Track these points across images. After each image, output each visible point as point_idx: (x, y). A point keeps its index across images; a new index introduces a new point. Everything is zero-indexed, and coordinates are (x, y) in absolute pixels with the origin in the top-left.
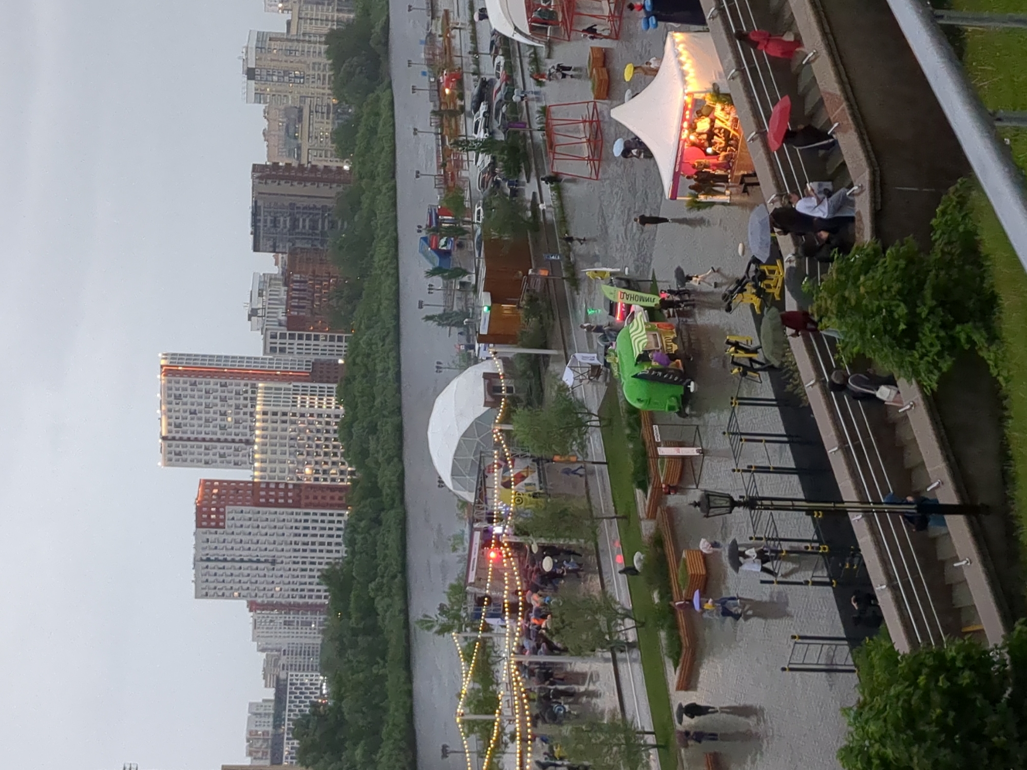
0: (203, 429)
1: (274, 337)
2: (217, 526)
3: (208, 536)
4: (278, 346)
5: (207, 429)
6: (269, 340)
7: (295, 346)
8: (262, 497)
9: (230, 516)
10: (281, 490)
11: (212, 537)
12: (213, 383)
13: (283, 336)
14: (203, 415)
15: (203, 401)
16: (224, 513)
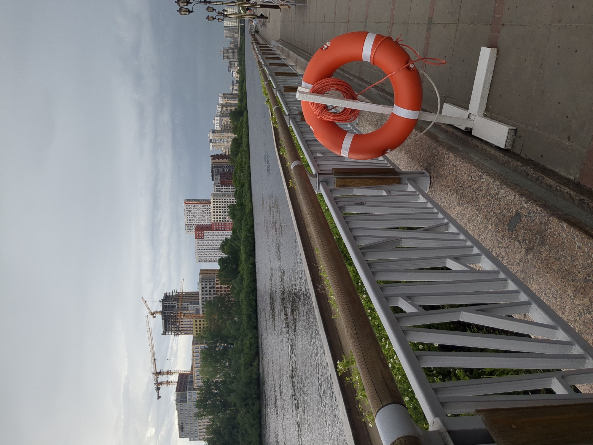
0: (198, 221)
2: (201, 238)
3: (199, 241)
4: (218, 189)
7: (223, 189)
8: (215, 228)
9: (204, 234)
10: (220, 225)
11: (200, 242)
12: (200, 206)
13: (219, 186)
14: (197, 217)
15: (197, 212)
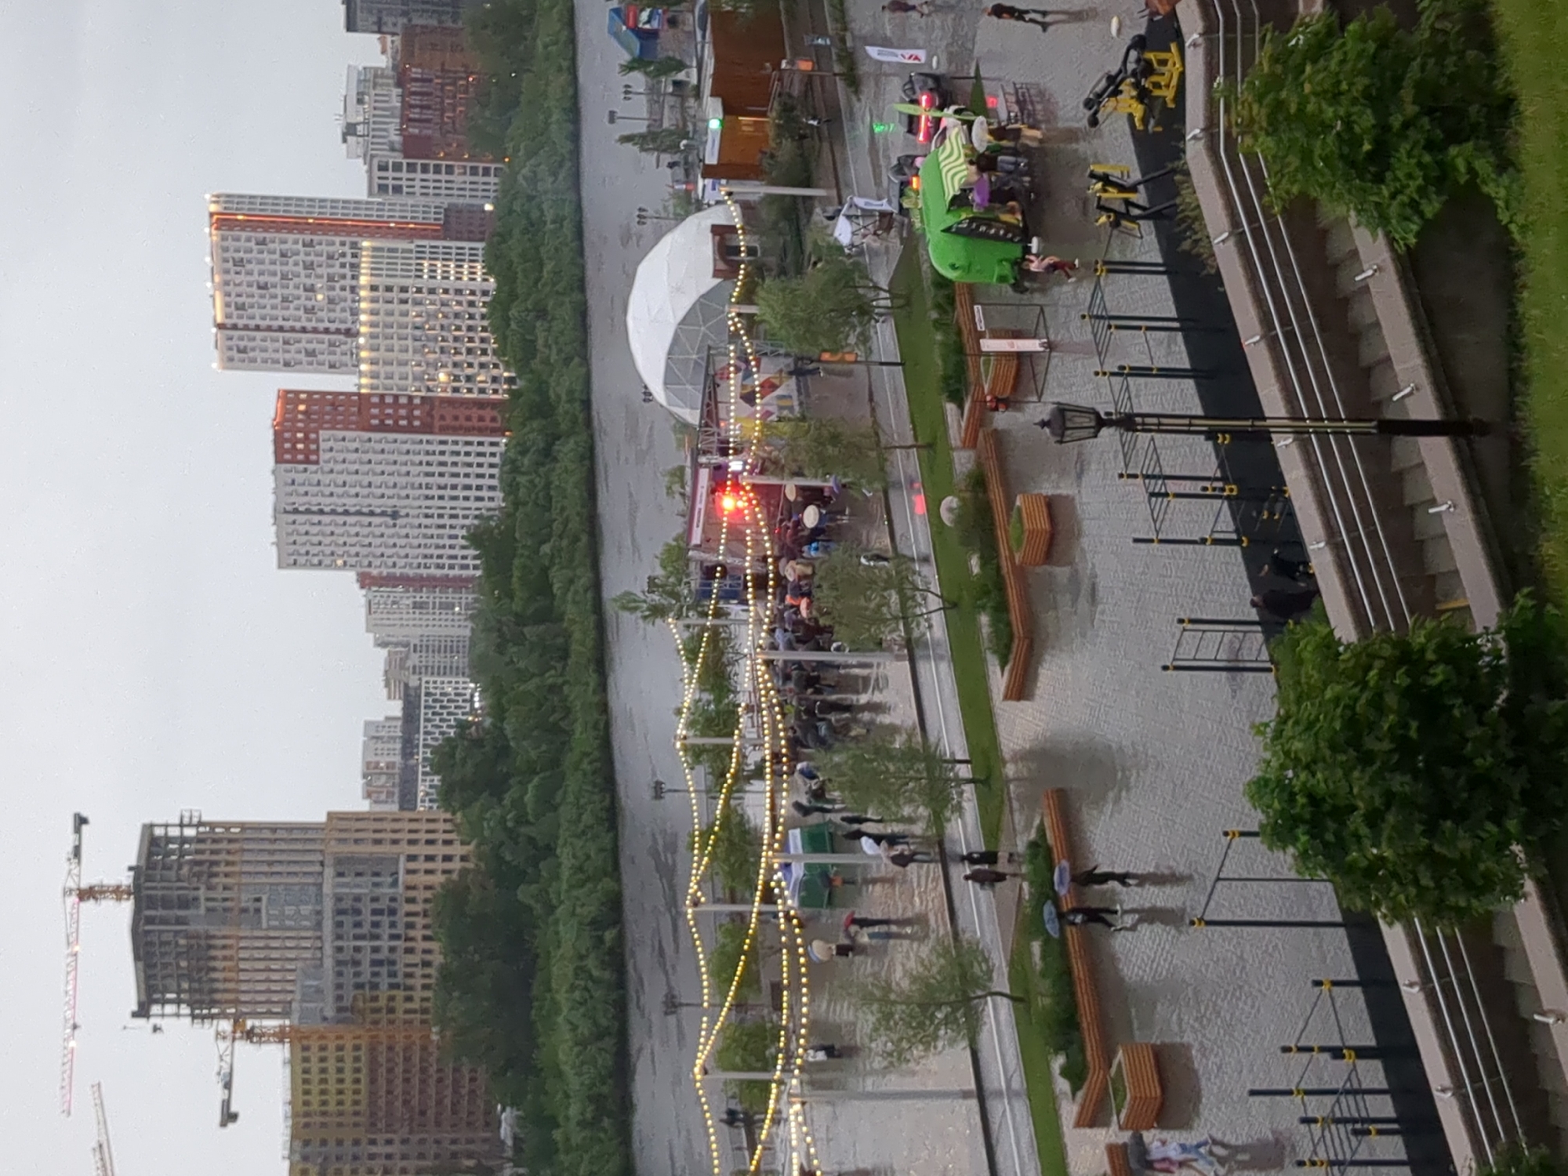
0: (279, 313)
1: (383, 168)
2: (307, 461)
3: (293, 475)
4: (390, 182)
5: (286, 313)
6: (377, 173)
7: (418, 183)
8: (374, 417)
9: (323, 445)
10: (403, 406)
11: (300, 478)
12: (292, 241)
13: (397, 167)
14: (278, 291)
15: (278, 268)
16: (316, 441)
